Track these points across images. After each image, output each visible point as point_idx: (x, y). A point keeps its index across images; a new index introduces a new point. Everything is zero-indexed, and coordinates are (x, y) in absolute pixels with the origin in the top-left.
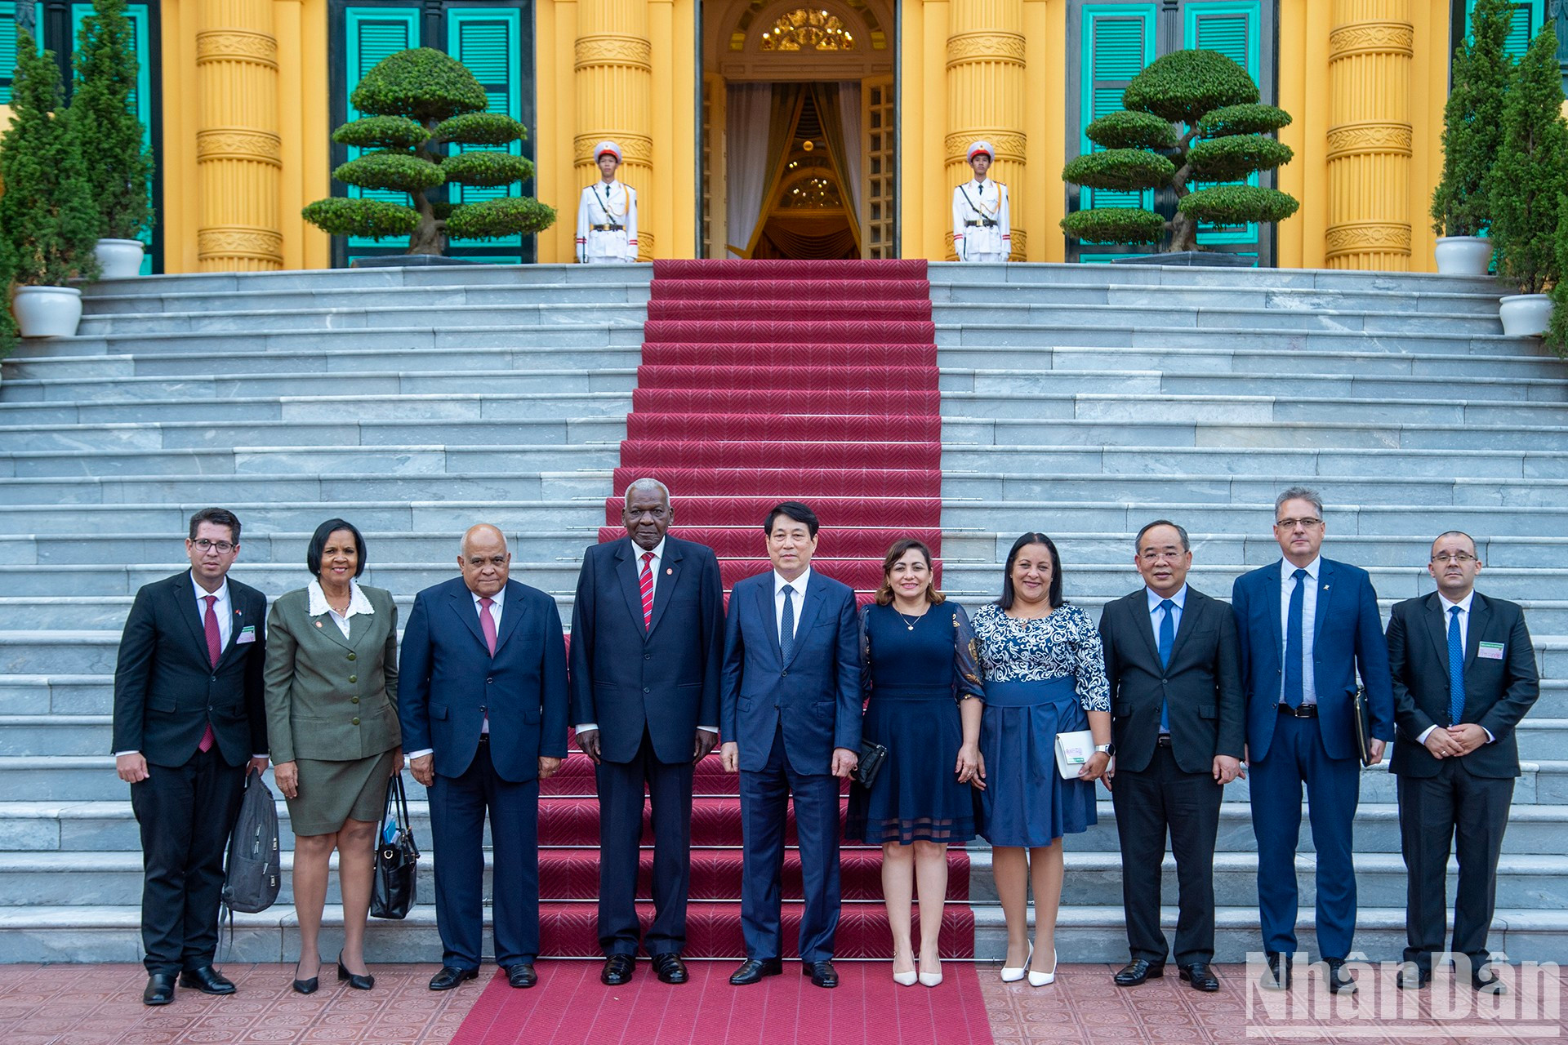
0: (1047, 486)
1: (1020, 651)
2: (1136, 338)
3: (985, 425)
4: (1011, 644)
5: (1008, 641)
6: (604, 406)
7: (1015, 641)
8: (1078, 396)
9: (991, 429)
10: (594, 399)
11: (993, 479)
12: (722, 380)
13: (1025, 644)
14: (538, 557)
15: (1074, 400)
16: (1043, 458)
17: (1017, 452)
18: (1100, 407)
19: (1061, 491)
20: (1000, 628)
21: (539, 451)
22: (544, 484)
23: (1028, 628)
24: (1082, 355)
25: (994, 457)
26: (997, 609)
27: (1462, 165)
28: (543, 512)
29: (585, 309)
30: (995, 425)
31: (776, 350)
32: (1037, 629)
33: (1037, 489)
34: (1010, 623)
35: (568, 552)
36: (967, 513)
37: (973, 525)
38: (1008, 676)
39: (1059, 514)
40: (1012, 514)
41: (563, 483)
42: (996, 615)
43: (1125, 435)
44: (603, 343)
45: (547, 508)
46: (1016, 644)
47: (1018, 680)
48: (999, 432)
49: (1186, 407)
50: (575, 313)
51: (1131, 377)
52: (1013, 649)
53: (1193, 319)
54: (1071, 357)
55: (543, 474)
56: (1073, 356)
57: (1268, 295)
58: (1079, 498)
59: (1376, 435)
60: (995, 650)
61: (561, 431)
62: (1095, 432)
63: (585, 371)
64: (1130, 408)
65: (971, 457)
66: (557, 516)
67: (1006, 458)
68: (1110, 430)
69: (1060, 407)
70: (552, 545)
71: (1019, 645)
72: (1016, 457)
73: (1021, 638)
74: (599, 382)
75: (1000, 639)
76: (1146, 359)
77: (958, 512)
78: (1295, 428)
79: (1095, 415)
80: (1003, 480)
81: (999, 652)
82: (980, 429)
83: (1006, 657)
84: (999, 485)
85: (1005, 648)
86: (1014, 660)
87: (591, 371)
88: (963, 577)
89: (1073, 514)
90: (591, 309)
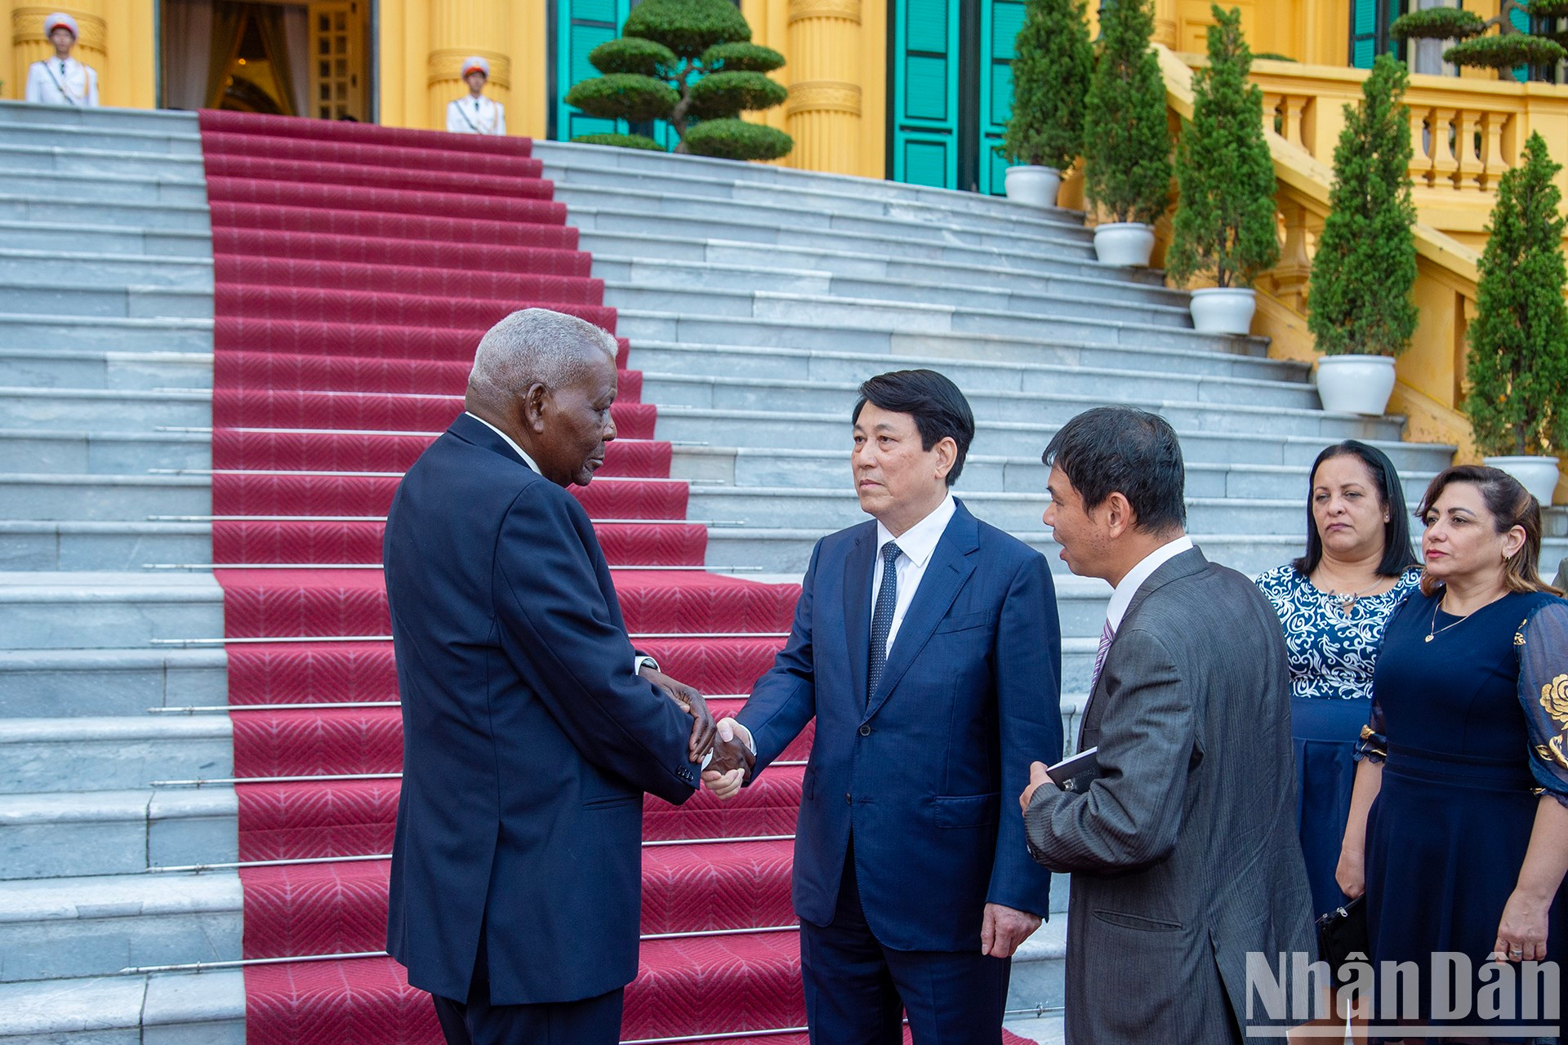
0: (763, 394)
1: (1342, 652)
2: (782, 237)
3: (666, 320)
4: (1325, 638)
5: (1320, 633)
6: (172, 274)
7: (1332, 633)
8: (758, 293)
9: (673, 326)
10: (159, 264)
11: (702, 383)
12: (324, 251)
13: (1352, 640)
14: (120, 467)
15: (752, 298)
16: (744, 362)
17: (715, 353)
18: (779, 307)
19: (779, 400)
20: (1303, 610)
21: (95, 326)
22: (111, 369)
23: (1355, 612)
24: (737, 252)
25: (689, 358)
26: (1295, 575)
27: (1039, 94)
28: (117, 407)
29: (117, 159)
30: (678, 321)
31: (386, 222)
32: (1373, 614)
33: (751, 397)
34: (1322, 600)
35: (165, 461)
36: (686, 424)
37: (693, 439)
38: (1318, 688)
39: (791, 428)
40: (738, 426)
41: (140, 369)
42: (1295, 586)
43: (819, 339)
44: (150, 199)
45: (123, 400)
46: (1334, 638)
47: (1336, 696)
48: (682, 329)
49: (867, 313)
50: (106, 163)
51: (799, 278)
52: (1330, 649)
53: (827, 222)
54: (725, 251)
55: (110, 355)
56: (727, 252)
57: (886, 207)
58: (798, 409)
59: (1060, 353)
60: (1295, 649)
61: (120, 302)
62: (787, 335)
63: (139, 229)
64: (810, 310)
65: (663, 356)
66: (138, 413)
67: (702, 360)
68: (803, 334)
69: (737, 305)
70: (142, 452)
71: (1341, 641)
72: (715, 360)
73: (1343, 630)
74: (157, 245)
75: (1304, 628)
76: (802, 260)
77: (675, 422)
78: (987, 341)
79: (775, 316)
80: (713, 386)
81: (1303, 652)
82: (661, 326)
83: (1316, 661)
84: (708, 391)
85: (1315, 645)
86: (1330, 668)
87: (148, 230)
88: (712, 504)
89: (807, 428)
90: (127, 160)
